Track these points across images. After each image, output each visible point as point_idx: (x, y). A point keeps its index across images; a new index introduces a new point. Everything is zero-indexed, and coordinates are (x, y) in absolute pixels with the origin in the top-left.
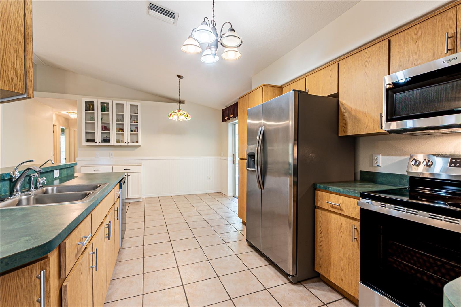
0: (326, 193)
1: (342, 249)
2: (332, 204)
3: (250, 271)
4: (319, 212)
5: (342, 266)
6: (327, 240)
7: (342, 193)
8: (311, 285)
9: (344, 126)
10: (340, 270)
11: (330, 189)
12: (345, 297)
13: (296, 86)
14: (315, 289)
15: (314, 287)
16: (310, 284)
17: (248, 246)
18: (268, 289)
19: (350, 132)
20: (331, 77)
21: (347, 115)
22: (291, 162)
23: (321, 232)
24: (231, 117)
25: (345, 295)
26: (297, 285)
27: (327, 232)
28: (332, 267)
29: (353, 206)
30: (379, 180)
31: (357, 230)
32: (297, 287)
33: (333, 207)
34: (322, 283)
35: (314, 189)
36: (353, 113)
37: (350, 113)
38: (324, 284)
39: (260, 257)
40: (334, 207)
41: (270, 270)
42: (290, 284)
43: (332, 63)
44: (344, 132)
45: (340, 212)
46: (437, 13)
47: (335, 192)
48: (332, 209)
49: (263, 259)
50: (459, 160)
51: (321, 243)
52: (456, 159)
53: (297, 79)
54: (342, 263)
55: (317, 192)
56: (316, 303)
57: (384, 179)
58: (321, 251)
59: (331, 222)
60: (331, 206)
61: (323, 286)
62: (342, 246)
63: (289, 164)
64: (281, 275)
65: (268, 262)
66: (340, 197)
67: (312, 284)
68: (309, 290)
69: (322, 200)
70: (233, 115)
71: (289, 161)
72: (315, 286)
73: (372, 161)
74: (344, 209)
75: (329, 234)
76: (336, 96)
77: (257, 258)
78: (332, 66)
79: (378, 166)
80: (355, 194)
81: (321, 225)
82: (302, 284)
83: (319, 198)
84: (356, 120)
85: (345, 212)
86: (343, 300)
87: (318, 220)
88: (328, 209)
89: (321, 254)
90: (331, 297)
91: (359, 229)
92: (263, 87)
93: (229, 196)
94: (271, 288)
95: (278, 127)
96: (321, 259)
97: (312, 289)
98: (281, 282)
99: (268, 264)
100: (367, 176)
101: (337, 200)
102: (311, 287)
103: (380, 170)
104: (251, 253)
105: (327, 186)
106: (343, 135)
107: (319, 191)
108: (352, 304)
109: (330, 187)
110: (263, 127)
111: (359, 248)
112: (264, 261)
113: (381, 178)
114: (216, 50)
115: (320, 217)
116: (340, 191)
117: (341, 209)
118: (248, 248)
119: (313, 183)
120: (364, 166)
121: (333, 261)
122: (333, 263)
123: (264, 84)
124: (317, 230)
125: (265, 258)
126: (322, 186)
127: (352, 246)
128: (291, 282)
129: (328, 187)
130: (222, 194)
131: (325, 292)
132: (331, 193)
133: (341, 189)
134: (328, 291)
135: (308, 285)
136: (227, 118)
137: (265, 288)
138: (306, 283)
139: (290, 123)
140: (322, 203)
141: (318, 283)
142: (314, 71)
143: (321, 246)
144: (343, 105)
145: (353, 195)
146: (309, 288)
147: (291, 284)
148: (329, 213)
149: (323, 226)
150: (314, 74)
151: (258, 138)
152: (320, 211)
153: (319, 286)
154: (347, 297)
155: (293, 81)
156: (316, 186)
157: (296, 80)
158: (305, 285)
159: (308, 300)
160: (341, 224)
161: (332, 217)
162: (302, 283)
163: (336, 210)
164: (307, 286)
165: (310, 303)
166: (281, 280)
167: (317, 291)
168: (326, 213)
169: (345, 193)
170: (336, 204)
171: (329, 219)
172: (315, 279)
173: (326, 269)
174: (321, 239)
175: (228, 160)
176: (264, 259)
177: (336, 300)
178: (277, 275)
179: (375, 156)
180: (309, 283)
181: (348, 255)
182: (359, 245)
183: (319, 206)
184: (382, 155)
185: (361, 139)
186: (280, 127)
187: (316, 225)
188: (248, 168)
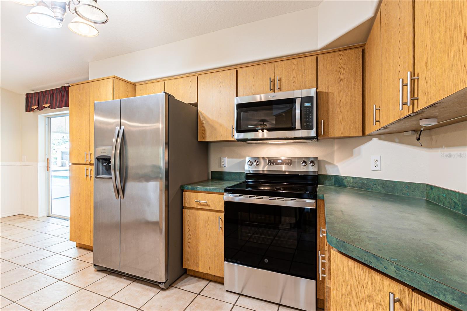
0: (194, 193)
1: (209, 240)
2: (200, 202)
3: (111, 299)
4: (186, 212)
5: (209, 254)
6: (195, 236)
7: (209, 191)
8: (182, 284)
9: (203, 133)
10: (208, 258)
11: (198, 189)
12: (210, 281)
13: (153, 87)
14: (186, 285)
15: (184, 284)
16: (180, 284)
17: (97, 272)
18: (140, 308)
19: (208, 139)
20: (190, 87)
21: (205, 124)
22: (161, 166)
23: (189, 230)
24: (45, 108)
25: (210, 278)
26: (169, 290)
27: (195, 229)
28: (200, 258)
29: (218, 201)
30: (226, 178)
31: (222, 220)
32: (170, 291)
33: (200, 205)
34: (190, 278)
35: (182, 190)
36: (211, 123)
37: (208, 122)
38: (191, 277)
39: (118, 279)
40: (202, 204)
41: (136, 288)
42: (162, 291)
43: (191, 74)
44: (203, 138)
45: (207, 208)
46: (265, 63)
47: (202, 191)
48: (199, 207)
49: (122, 280)
50: (272, 161)
51: (189, 240)
52: (271, 160)
53: (155, 81)
54: (209, 251)
55: (184, 193)
56: (191, 297)
57: (229, 177)
58: (189, 248)
59: (198, 219)
60: (198, 204)
61: (191, 280)
62: (209, 237)
63: (159, 168)
64: (150, 288)
65: (131, 281)
66: (207, 195)
67: (182, 282)
68: (181, 289)
69: (190, 200)
70: (49, 105)
71: (160, 165)
72: (185, 282)
73: (220, 163)
74: (211, 205)
75: (197, 229)
76: (196, 105)
77: (115, 281)
78: (192, 77)
79: (225, 167)
80: (220, 190)
81: (189, 223)
82: (173, 287)
83: (187, 199)
84: (213, 129)
85: (211, 207)
86: (210, 283)
87: (186, 219)
88: (196, 207)
89: (189, 250)
90: (201, 286)
91: (223, 219)
92: (114, 79)
93: (39, 217)
94: (144, 305)
95: (145, 128)
96: (189, 255)
97: (183, 286)
98: (152, 294)
99: (131, 282)
100: (217, 175)
101: (204, 198)
102: (181, 285)
103: (226, 170)
104: (105, 279)
105: (194, 186)
106: (202, 141)
107: (187, 192)
108: (217, 284)
109: (197, 187)
110: (123, 127)
111: (223, 235)
112: (125, 280)
113: (227, 176)
114: (63, 15)
115: (188, 216)
116: (207, 190)
117: (208, 205)
118: (98, 274)
119: (180, 185)
120: (214, 167)
121: (201, 253)
122: (202, 255)
123: (115, 76)
124: (185, 229)
125: (125, 277)
126: (190, 187)
127: (217, 234)
128: (163, 289)
129: (196, 187)
130: (25, 216)
131: (195, 284)
132: (199, 192)
133: (208, 188)
134: (196, 282)
135: (179, 284)
136: (36, 107)
137: (137, 308)
138: (176, 284)
139: (161, 126)
140: (189, 202)
141: (186, 279)
142: (173, 78)
143: (189, 243)
144: (202, 114)
145: (218, 191)
146: (181, 287)
147: (164, 291)
148: (196, 211)
149: (191, 223)
150: (174, 81)
151: (114, 140)
152: (188, 210)
153: (188, 281)
154: (212, 280)
155: (150, 82)
156: (184, 188)
157: (153, 81)
158: (176, 286)
159: (183, 299)
160: (208, 218)
161: (199, 213)
162: (172, 285)
163: (204, 206)
164: (179, 286)
165: (186, 300)
166: (151, 292)
167: (188, 286)
168: (194, 211)
169: (211, 191)
170: (204, 202)
171: (197, 216)
172: (183, 277)
173: (195, 262)
174: (189, 236)
175: (37, 166)
176: (125, 279)
177: (205, 286)
178: (146, 289)
179: (222, 158)
180: (179, 282)
181: (214, 243)
182: (223, 232)
183: (186, 206)
184: (228, 158)
185: (212, 144)
186: (147, 128)
187: (184, 224)
188: (97, 175)
